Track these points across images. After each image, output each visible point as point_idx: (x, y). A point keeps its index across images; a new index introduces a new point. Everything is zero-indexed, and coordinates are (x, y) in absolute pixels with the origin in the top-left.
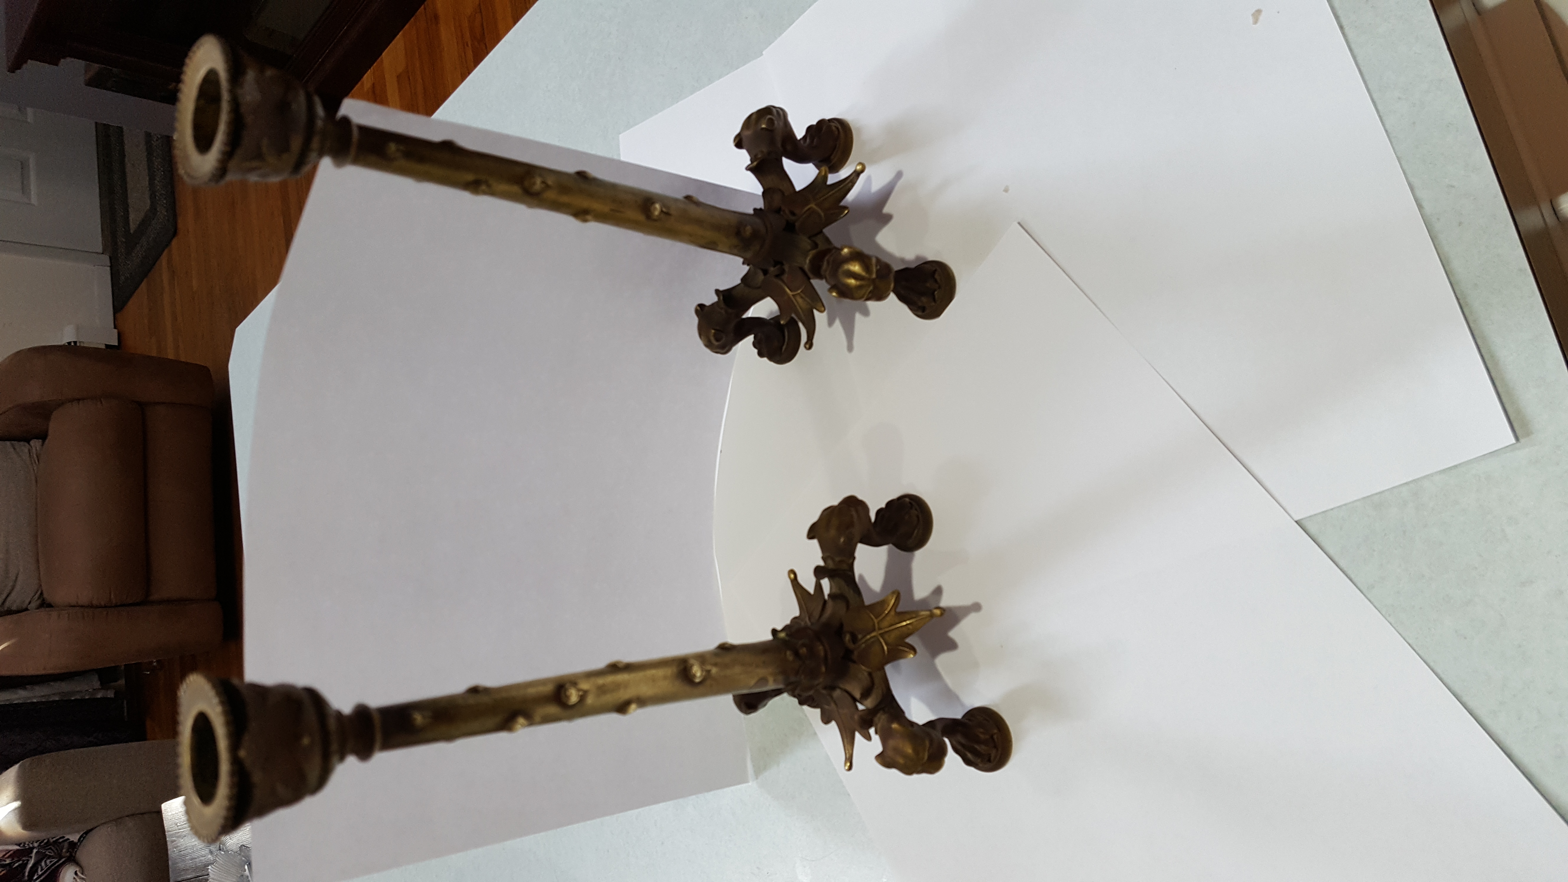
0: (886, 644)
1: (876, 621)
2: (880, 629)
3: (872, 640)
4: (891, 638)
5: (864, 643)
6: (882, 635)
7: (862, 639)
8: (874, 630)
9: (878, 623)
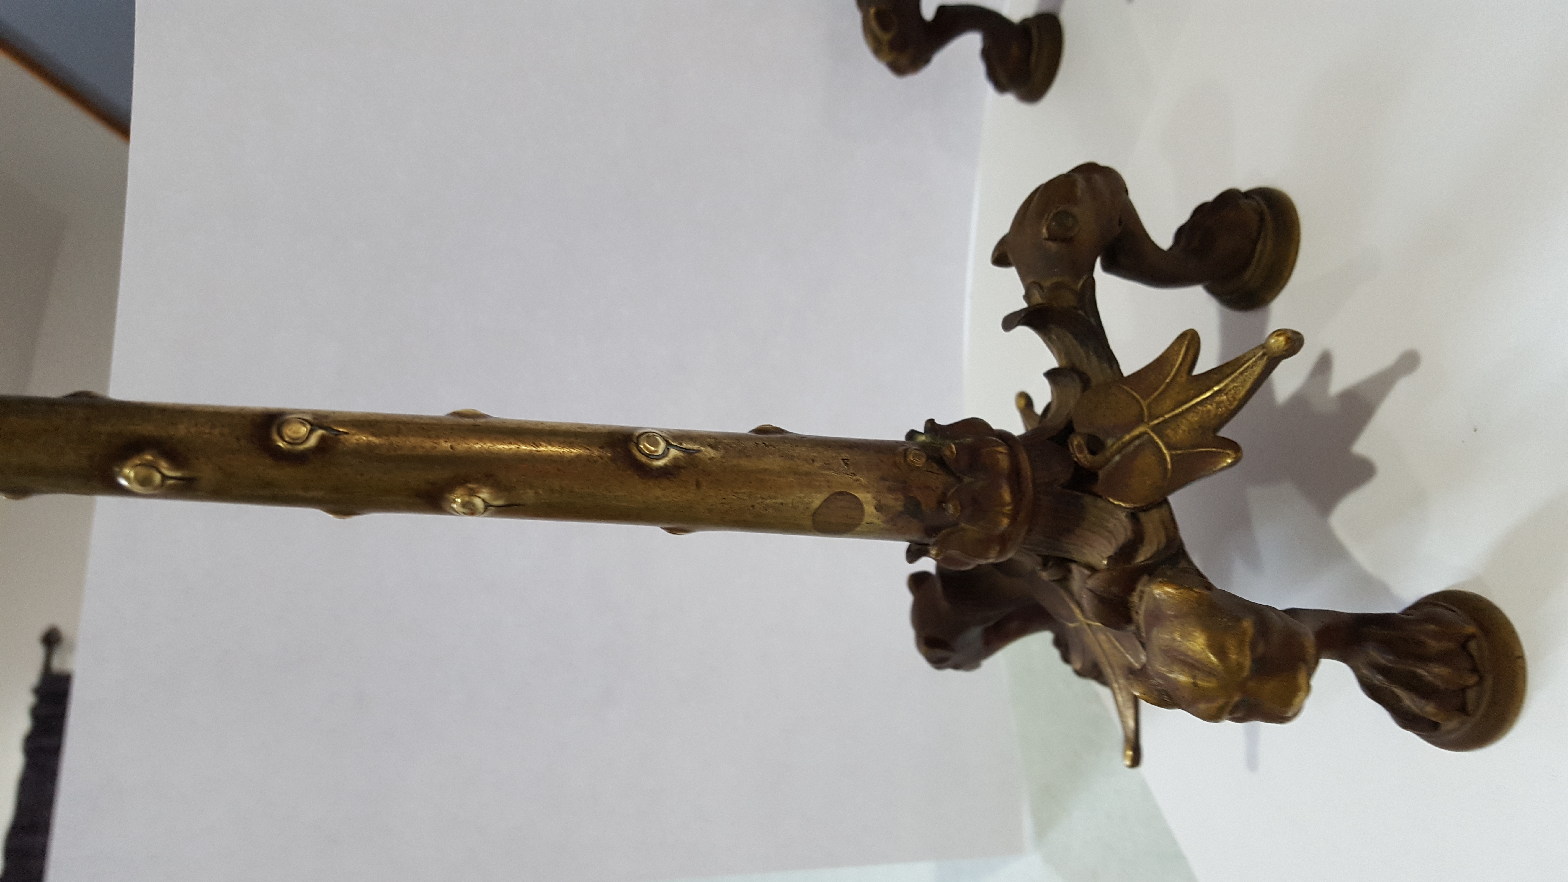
0: (1169, 447)
1: (1144, 404)
2: (1152, 417)
3: (1137, 442)
4: (1181, 433)
5: (1119, 451)
6: (1157, 429)
7: (1113, 445)
8: (1140, 421)
9: (1149, 406)
